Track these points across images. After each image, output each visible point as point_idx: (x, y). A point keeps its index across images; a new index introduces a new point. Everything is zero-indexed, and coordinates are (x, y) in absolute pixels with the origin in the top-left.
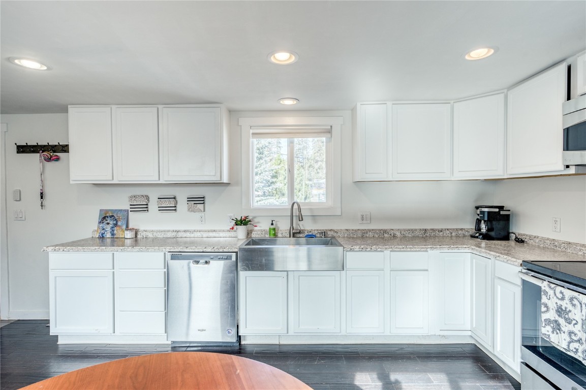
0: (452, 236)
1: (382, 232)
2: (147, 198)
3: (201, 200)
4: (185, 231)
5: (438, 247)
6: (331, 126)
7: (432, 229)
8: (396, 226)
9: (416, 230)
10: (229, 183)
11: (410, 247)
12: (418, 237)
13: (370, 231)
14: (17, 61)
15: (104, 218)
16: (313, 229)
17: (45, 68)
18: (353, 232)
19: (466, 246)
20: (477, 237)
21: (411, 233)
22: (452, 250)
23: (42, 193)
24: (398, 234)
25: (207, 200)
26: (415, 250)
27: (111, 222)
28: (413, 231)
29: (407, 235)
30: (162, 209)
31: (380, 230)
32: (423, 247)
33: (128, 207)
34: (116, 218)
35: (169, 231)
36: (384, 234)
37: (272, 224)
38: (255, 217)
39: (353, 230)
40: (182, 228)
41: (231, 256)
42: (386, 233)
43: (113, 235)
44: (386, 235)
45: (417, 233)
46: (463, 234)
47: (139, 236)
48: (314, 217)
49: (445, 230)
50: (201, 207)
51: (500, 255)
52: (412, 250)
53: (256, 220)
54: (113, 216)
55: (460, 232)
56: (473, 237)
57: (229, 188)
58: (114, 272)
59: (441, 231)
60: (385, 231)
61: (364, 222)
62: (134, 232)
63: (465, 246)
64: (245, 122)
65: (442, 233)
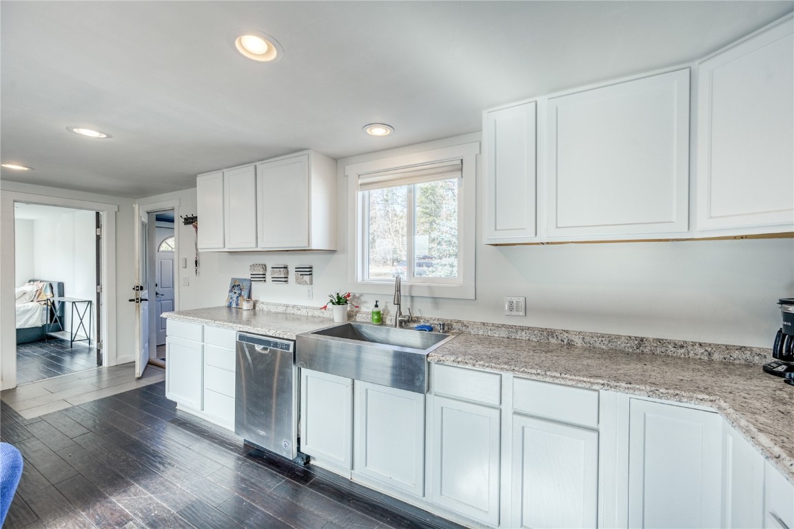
0: (711, 361)
1: (545, 333)
2: (264, 267)
3: (309, 271)
4: (294, 307)
5: (623, 385)
6: (462, 160)
7: (659, 340)
8: (574, 326)
9: (619, 337)
10: (336, 251)
11: (554, 374)
12: (622, 352)
13: (523, 330)
14: (75, 130)
15: (233, 287)
16: (433, 317)
17: (105, 136)
18: (493, 328)
19: (706, 397)
20: (780, 375)
21: (606, 343)
22: (660, 398)
23: (196, 261)
24: (578, 341)
25: (314, 270)
26: (563, 382)
27: (237, 292)
28: (610, 338)
29: (597, 345)
30: (275, 280)
31: (542, 330)
32: (585, 379)
33: (248, 277)
34: (242, 287)
35: (280, 305)
36: (550, 337)
37: (376, 306)
38: (361, 295)
39: (493, 325)
40: (291, 303)
41: (289, 345)
42: (553, 337)
43: (237, 305)
44: (553, 341)
45: (621, 345)
46: (746, 360)
47: (257, 308)
48: (436, 301)
49: (694, 344)
50: (307, 278)
51: (784, 455)
52: (557, 381)
53: (363, 299)
54: (239, 285)
55: (736, 354)
56: (768, 370)
57: (335, 256)
58: (203, 346)
59: (682, 347)
60: (551, 333)
61: (514, 313)
62: (252, 304)
63: (701, 396)
64: (352, 170)
65: (683, 351)
